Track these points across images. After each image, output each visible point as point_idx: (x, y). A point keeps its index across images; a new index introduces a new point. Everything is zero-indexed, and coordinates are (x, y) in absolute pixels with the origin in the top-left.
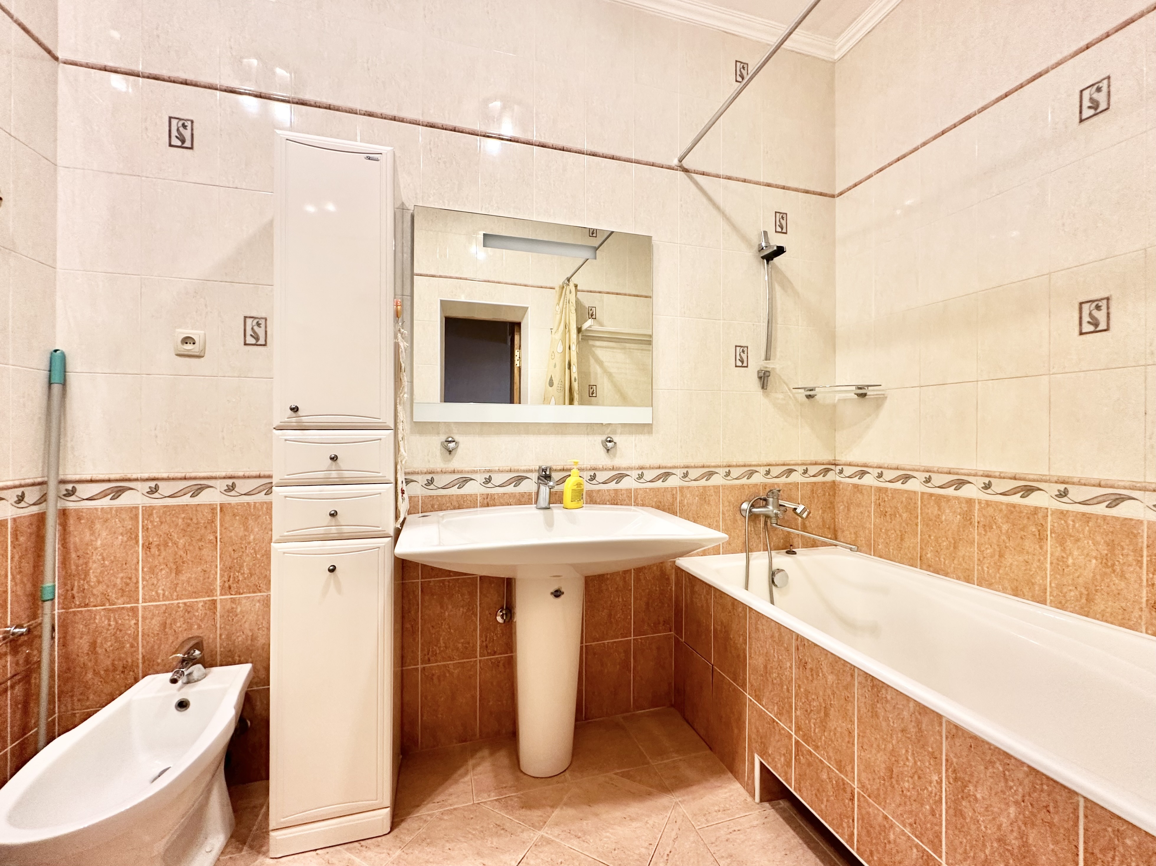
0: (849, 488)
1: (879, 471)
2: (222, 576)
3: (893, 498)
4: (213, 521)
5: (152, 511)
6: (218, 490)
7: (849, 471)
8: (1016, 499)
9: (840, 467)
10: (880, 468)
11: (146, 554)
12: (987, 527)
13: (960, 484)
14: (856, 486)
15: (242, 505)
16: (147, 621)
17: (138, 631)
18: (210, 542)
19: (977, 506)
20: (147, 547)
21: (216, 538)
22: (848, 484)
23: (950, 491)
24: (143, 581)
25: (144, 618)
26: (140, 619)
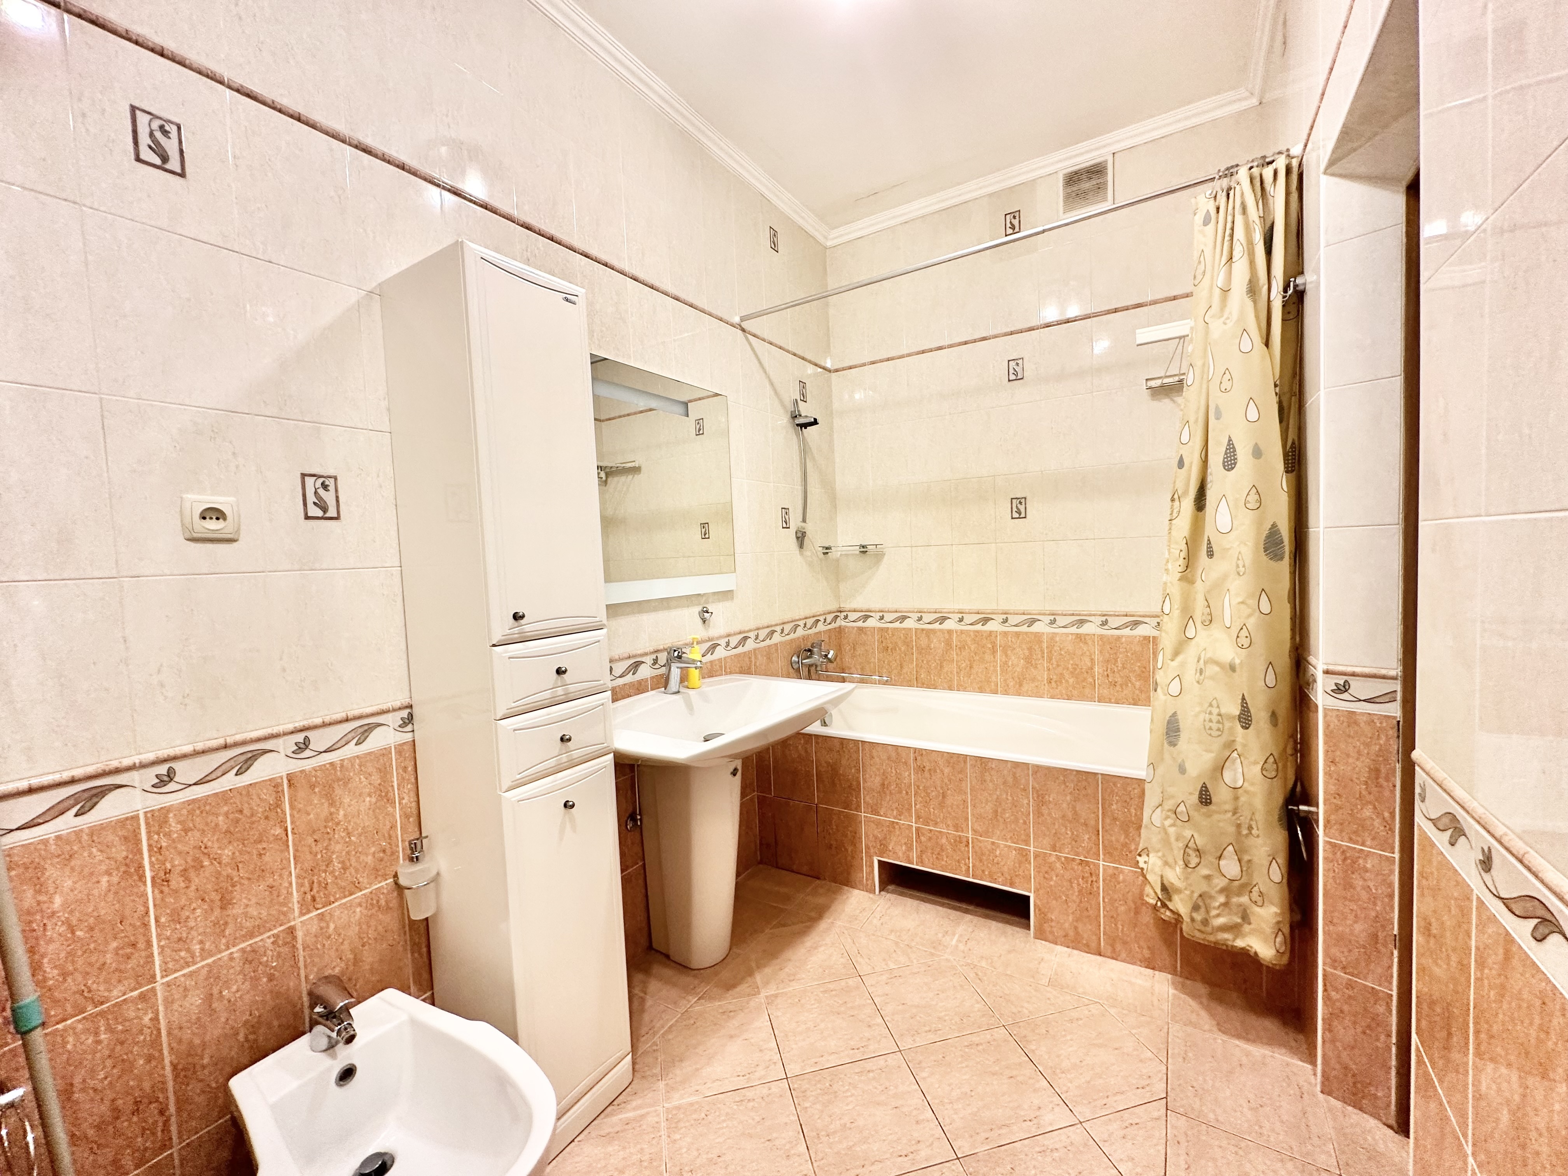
0: (854, 631)
1: (881, 614)
2: (300, 885)
3: (893, 635)
4: (278, 804)
5: (166, 817)
6: (283, 754)
7: (853, 616)
8: (979, 627)
9: (845, 614)
10: (882, 611)
11: (162, 892)
12: (961, 648)
13: (943, 619)
14: (860, 629)
15: (322, 768)
16: (176, 1006)
17: (159, 1030)
18: (277, 838)
19: (955, 635)
20: (162, 880)
21: (286, 830)
22: (853, 628)
23: (936, 626)
24: (159, 941)
25: (168, 1002)
26: (161, 1008)
